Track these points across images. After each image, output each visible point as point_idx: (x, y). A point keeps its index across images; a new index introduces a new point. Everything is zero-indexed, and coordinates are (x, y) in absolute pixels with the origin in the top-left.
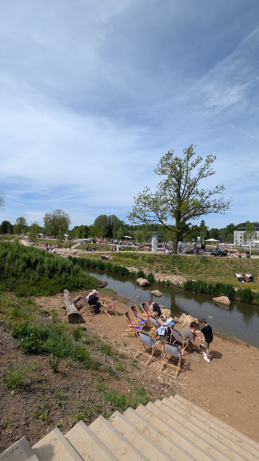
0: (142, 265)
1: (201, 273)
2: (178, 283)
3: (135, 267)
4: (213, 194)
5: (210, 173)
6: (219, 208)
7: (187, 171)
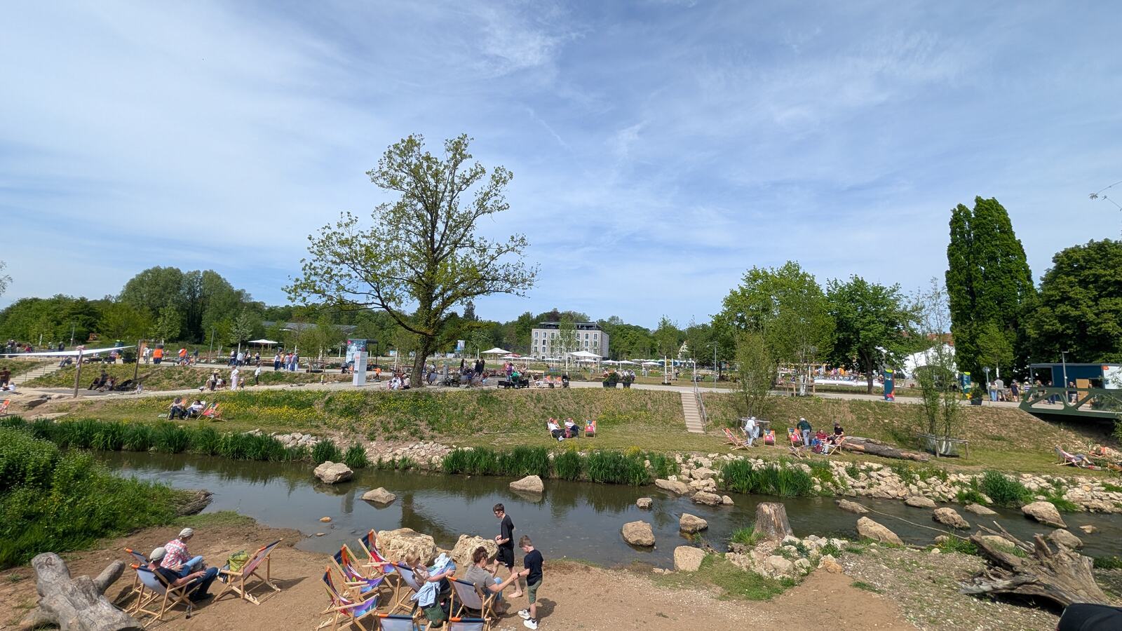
0: (325, 424)
1: (481, 430)
2: (430, 461)
3: (303, 431)
4: (505, 252)
5: (500, 206)
6: (514, 283)
7: (453, 191)
